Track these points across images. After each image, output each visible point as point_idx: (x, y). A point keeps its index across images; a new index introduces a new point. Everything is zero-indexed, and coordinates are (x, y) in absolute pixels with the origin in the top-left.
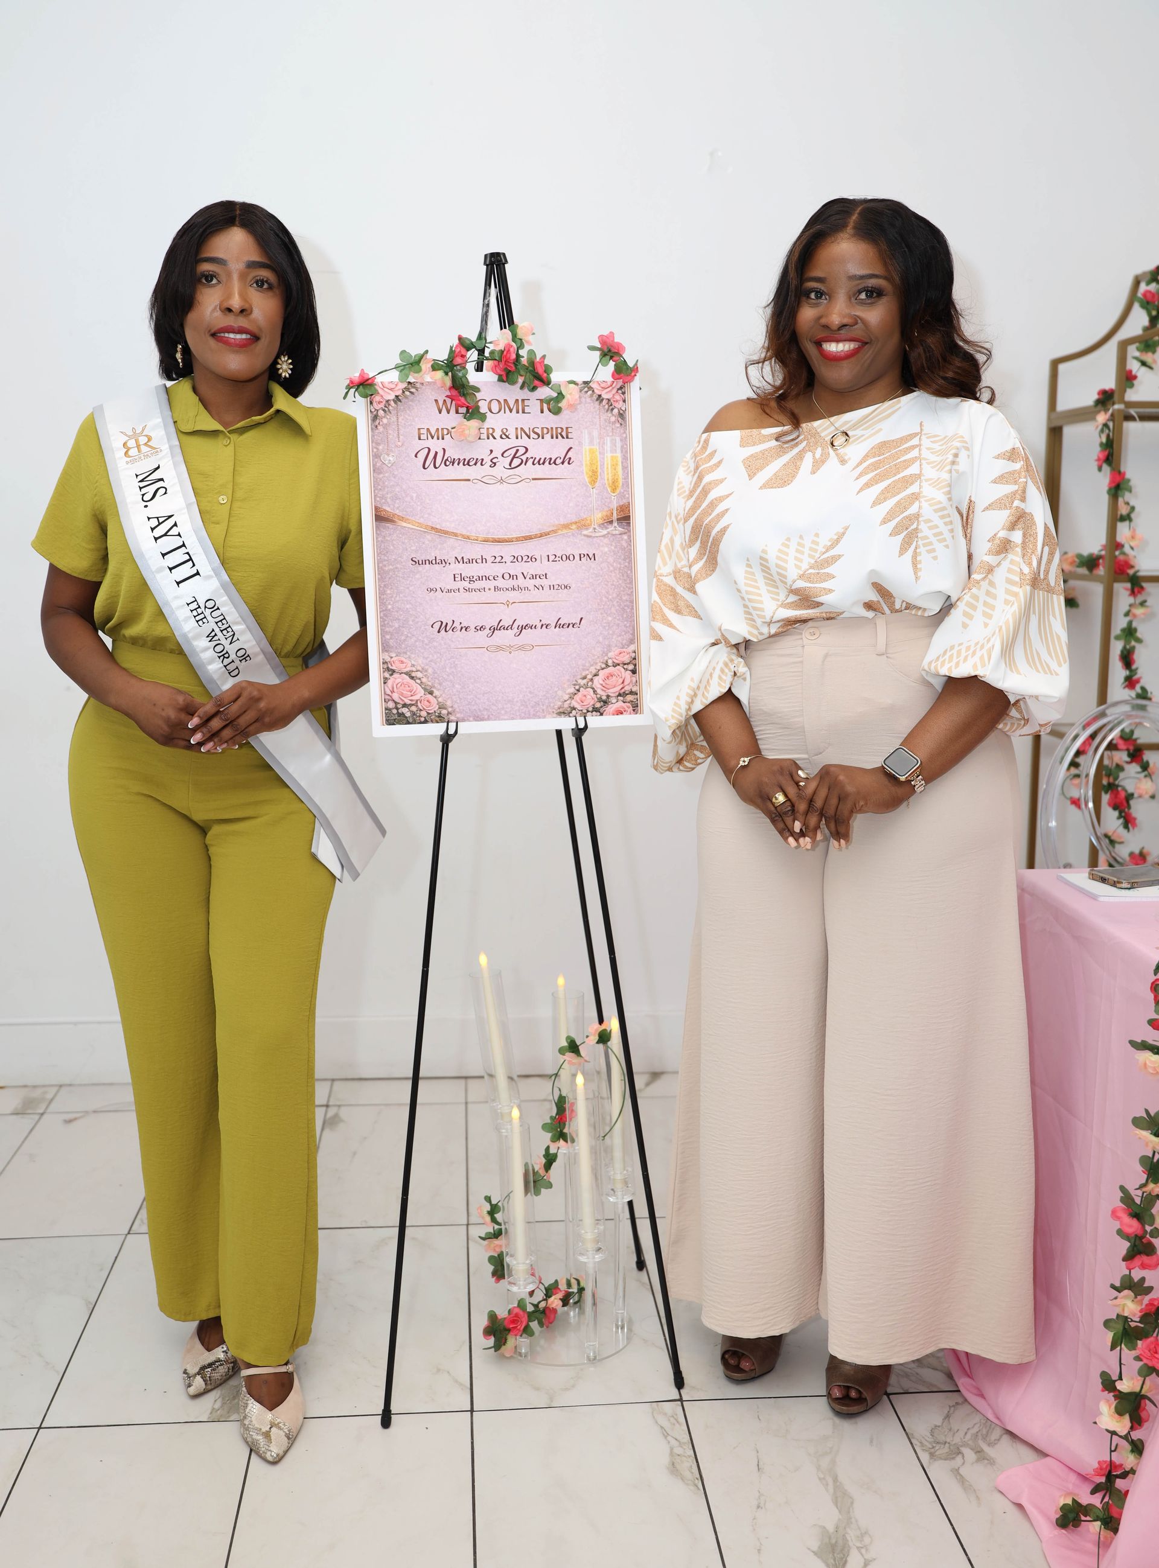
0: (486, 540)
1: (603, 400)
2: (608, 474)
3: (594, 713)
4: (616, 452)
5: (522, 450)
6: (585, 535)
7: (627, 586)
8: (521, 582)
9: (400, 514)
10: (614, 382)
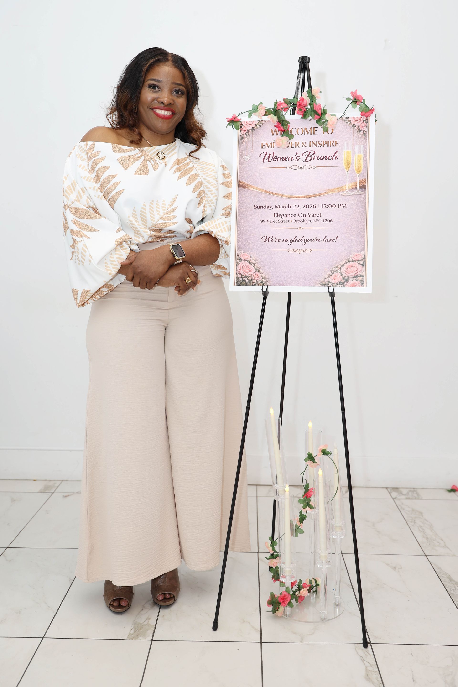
0: (291, 197)
1: (355, 126)
2: (356, 164)
3: (340, 285)
4: (361, 153)
5: (312, 153)
6: (342, 195)
7: (362, 221)
8: (307, 218)
9: (251, 184)
10: (362, 117)
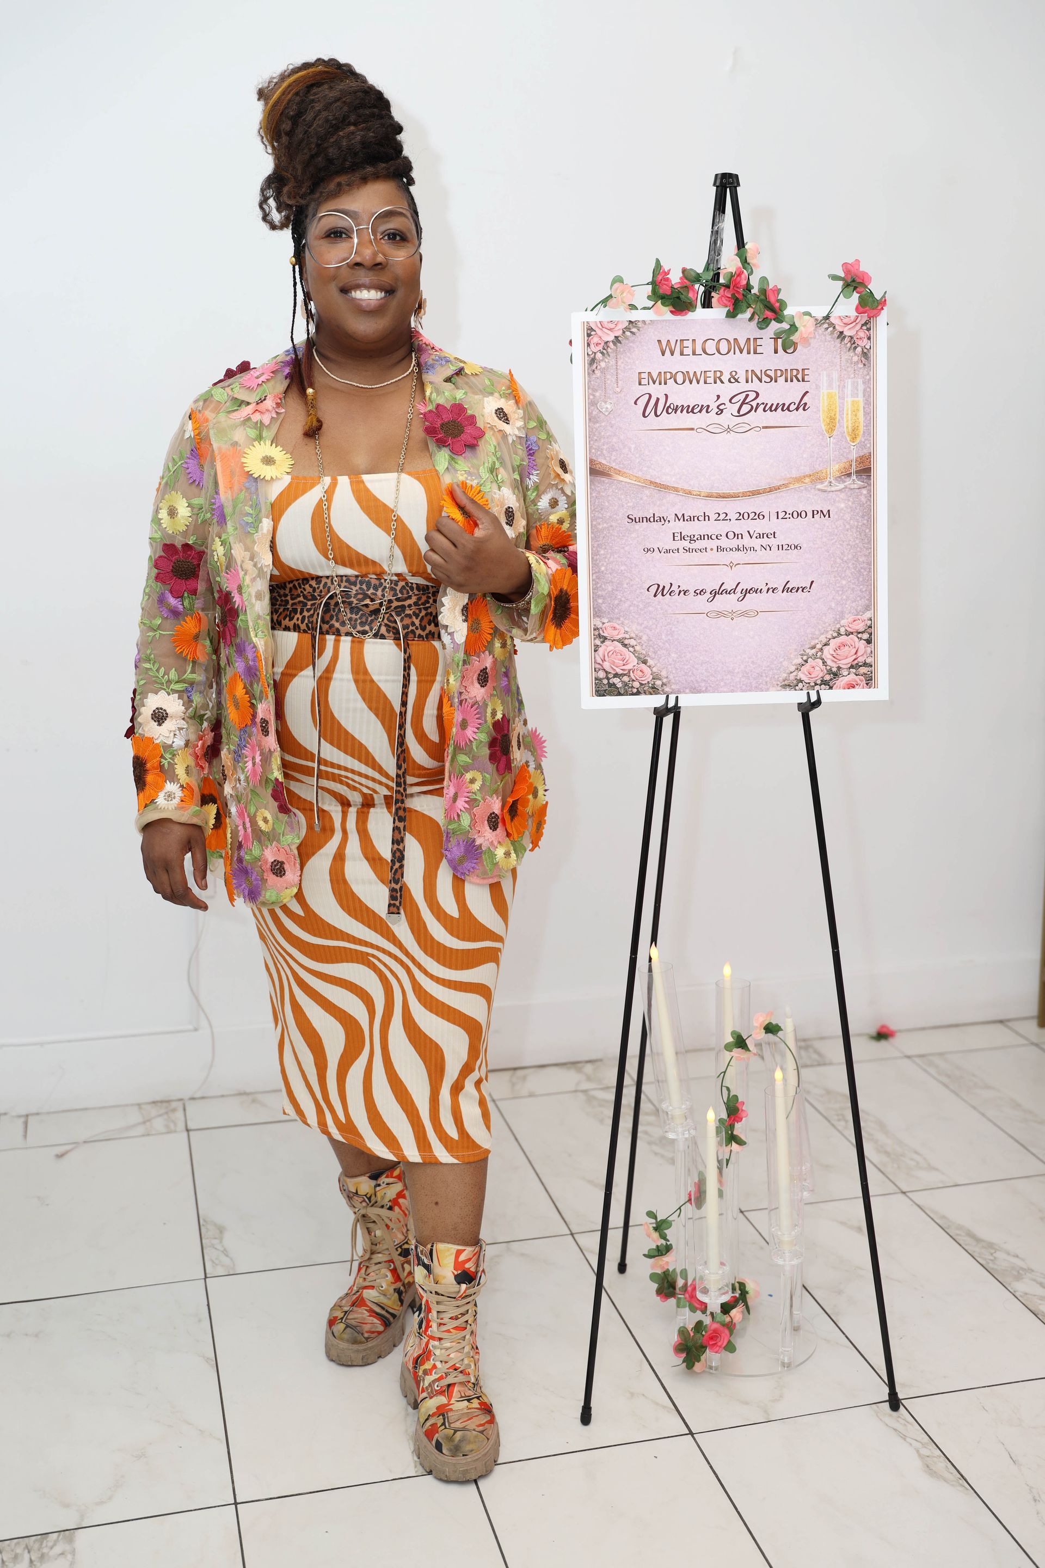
0: (709, 496)
1: (845, 337)
2: (847, 421)
3: (823, 686)
4: (858, 397)
5: (752, 395)
6: (819, 490)
7: (864, 547)
8: (746, 541)
9: (617, 467)
10: (858, 317)
